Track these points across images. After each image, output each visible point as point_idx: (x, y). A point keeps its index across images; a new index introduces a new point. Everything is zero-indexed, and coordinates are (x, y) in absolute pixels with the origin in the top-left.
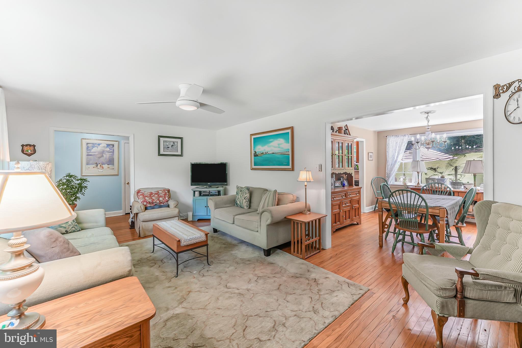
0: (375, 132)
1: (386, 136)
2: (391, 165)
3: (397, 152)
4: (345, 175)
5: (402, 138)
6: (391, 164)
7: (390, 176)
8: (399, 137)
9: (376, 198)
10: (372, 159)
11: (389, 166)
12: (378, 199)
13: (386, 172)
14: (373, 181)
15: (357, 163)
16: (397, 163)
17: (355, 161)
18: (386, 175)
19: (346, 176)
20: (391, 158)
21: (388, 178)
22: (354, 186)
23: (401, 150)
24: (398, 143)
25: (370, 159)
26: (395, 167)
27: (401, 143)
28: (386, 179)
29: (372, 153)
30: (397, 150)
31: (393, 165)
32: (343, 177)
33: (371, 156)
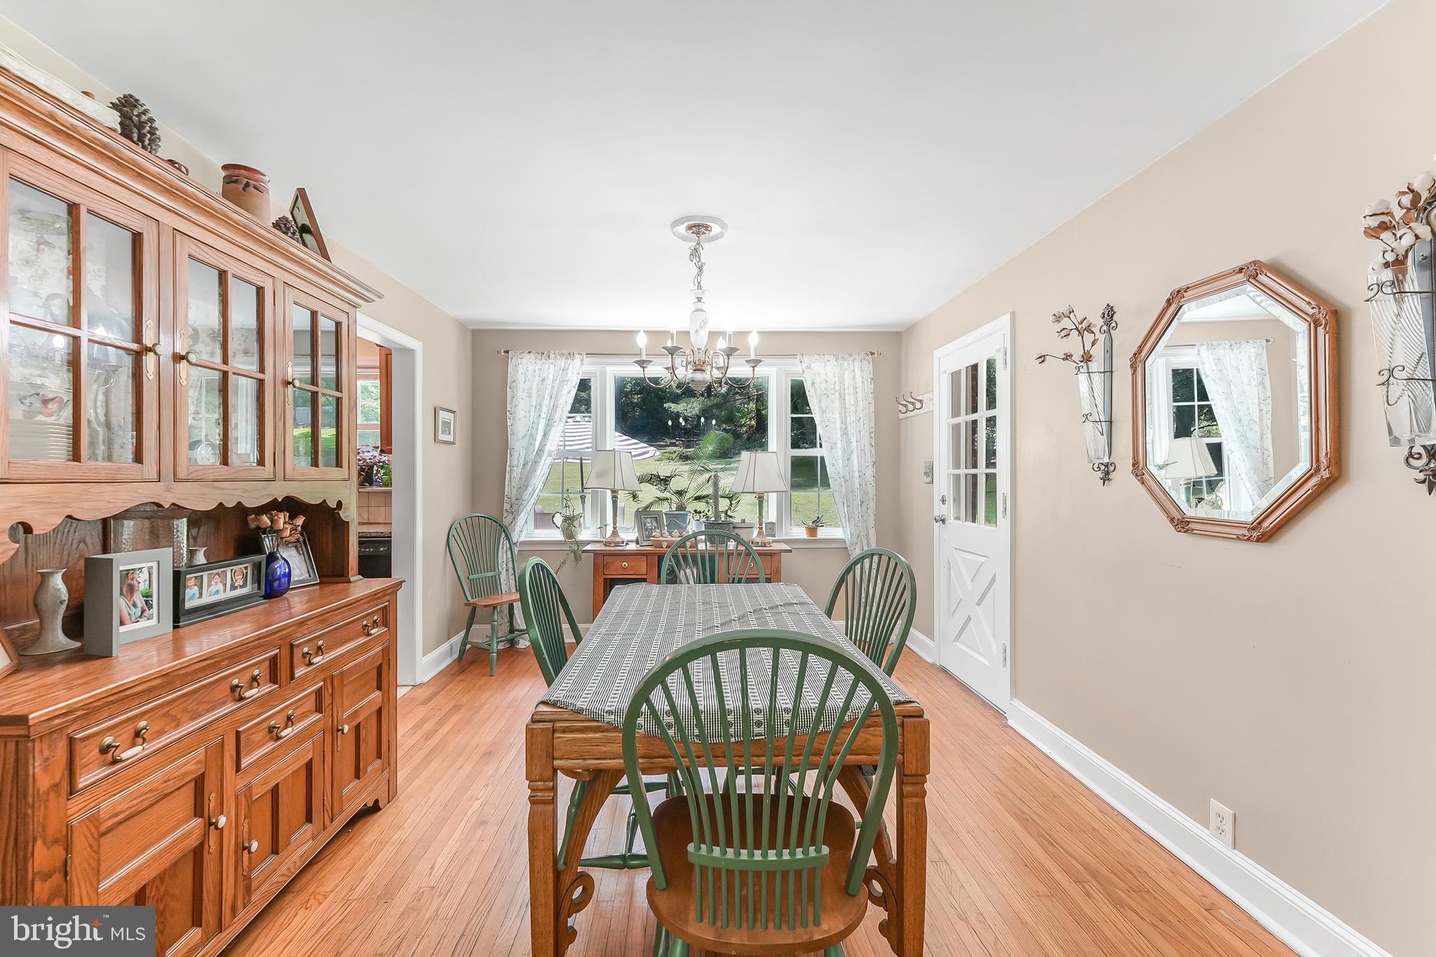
0: (462, 325)
1: (507, 352)
2: (524, 465)
3: (543, 415)
4: (292, 517)
5: (561, 362)
6: (522, 462)
7: (518, 510)
8: (551, 361)
9: (467, 605)
10: (450, 438)
11: (517, 472)
12: (474, 608)
13: (506, 494)
14: (453, 532)
15: (384, 458)
16: (544, 458)
17: (377, 448)
18: (506, 506)
19: (300, 521)
20: (524, 437)
21: (510, 518)
22: (355, 577)
23: (559, 410)
24: (549, 382)
25: (442, 437)
26: (538, 473)
27: (558, 381)
28: (506, 522)
29: (454, 412)
30: (545, 409)
31: (530, 464)
32: (273, 530)
33: (447, 424)
